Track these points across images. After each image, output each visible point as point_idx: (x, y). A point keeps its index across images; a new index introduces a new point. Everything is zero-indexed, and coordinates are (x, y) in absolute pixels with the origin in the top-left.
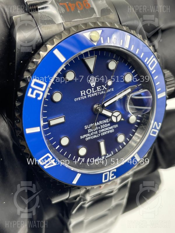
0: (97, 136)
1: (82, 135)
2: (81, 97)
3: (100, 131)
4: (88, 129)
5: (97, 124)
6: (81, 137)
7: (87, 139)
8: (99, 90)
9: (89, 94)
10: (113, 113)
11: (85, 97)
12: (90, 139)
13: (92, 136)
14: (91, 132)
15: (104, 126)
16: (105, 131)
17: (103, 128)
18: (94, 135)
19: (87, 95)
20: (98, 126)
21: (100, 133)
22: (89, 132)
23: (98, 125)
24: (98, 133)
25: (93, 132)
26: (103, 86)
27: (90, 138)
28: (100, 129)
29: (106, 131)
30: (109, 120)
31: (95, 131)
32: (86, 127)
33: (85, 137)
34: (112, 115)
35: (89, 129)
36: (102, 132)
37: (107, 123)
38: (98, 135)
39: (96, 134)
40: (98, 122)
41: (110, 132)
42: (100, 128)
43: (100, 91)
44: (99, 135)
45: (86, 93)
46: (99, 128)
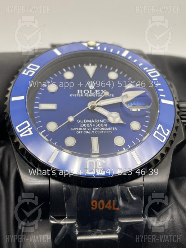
0: (90, 132)
1: (73, 127)
2: (78, 95)
3: (94, 129)
4: (80, 123)
5: (91, 121)
6: (72, 129)
7: (78, 132)
8: (97, 93)
9: (87, 94)
11: (82, 95)
12: (82, 133)
13: (84, 130)
14: (84, 127)
15: (99, 125)
16: (100, 130)
17: (98, 127)
18: (87, 130)
19: (84, 94)
20: (93, 123)
21: (95, 131)
22: (81, 126)
25: (86, 127)
26: (102, 91)
28: (95, 127)
30: (106, 120)
31: (89, 127)
33: (76, 130)
35: (82, 123)
36: (97, 131)
37: (104, 124)
38: (92, 132)
40: (93, 120)
41: (106, 133)
42: (95, 125)
43: (99, 94)
45: (83, 92)
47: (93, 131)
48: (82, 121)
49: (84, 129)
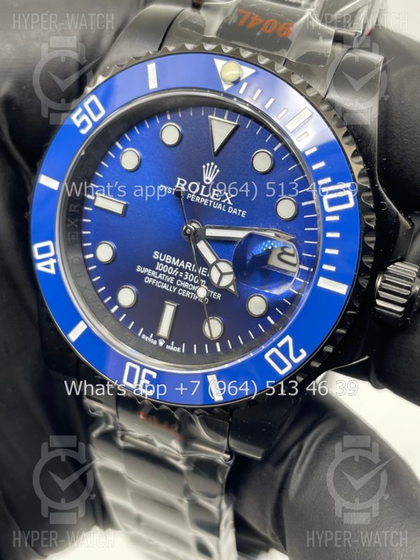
0: (169, 288)
1: (143, 266)
3: (179, 283)
4: (158, 260)
5: (179, 263)
6: (139, 269)
7: (147, 280)
10: (218, 261)
12: (154, 284)
13: (159, 280)
14: (162, 272)
15: (191, 277)
16: (188, 290)
17: (187, 281)
18: (164, 282)
20: (181, 269)
21: (179, 287)
22: (157, 269)
23: (181, 267)
24: (174, 284)
25: (164, 273)
27: (154, 282)
28: (181, 279)
29: (191, 291)
30: (207, 272)
31: (169, 276)
32: (156, 255)
33: (146, 275)
34: (215, 264)
35: (160, 262)
36: (183, 289)
37: (201, 277)
38: (172, 289)
39: (170, 284)
40: (183, 262)
42: (184, 276)
44: (175, 289)
46: (181, 276)
47: (176, 286)
48: (162, 258)
49: (160, 276)
